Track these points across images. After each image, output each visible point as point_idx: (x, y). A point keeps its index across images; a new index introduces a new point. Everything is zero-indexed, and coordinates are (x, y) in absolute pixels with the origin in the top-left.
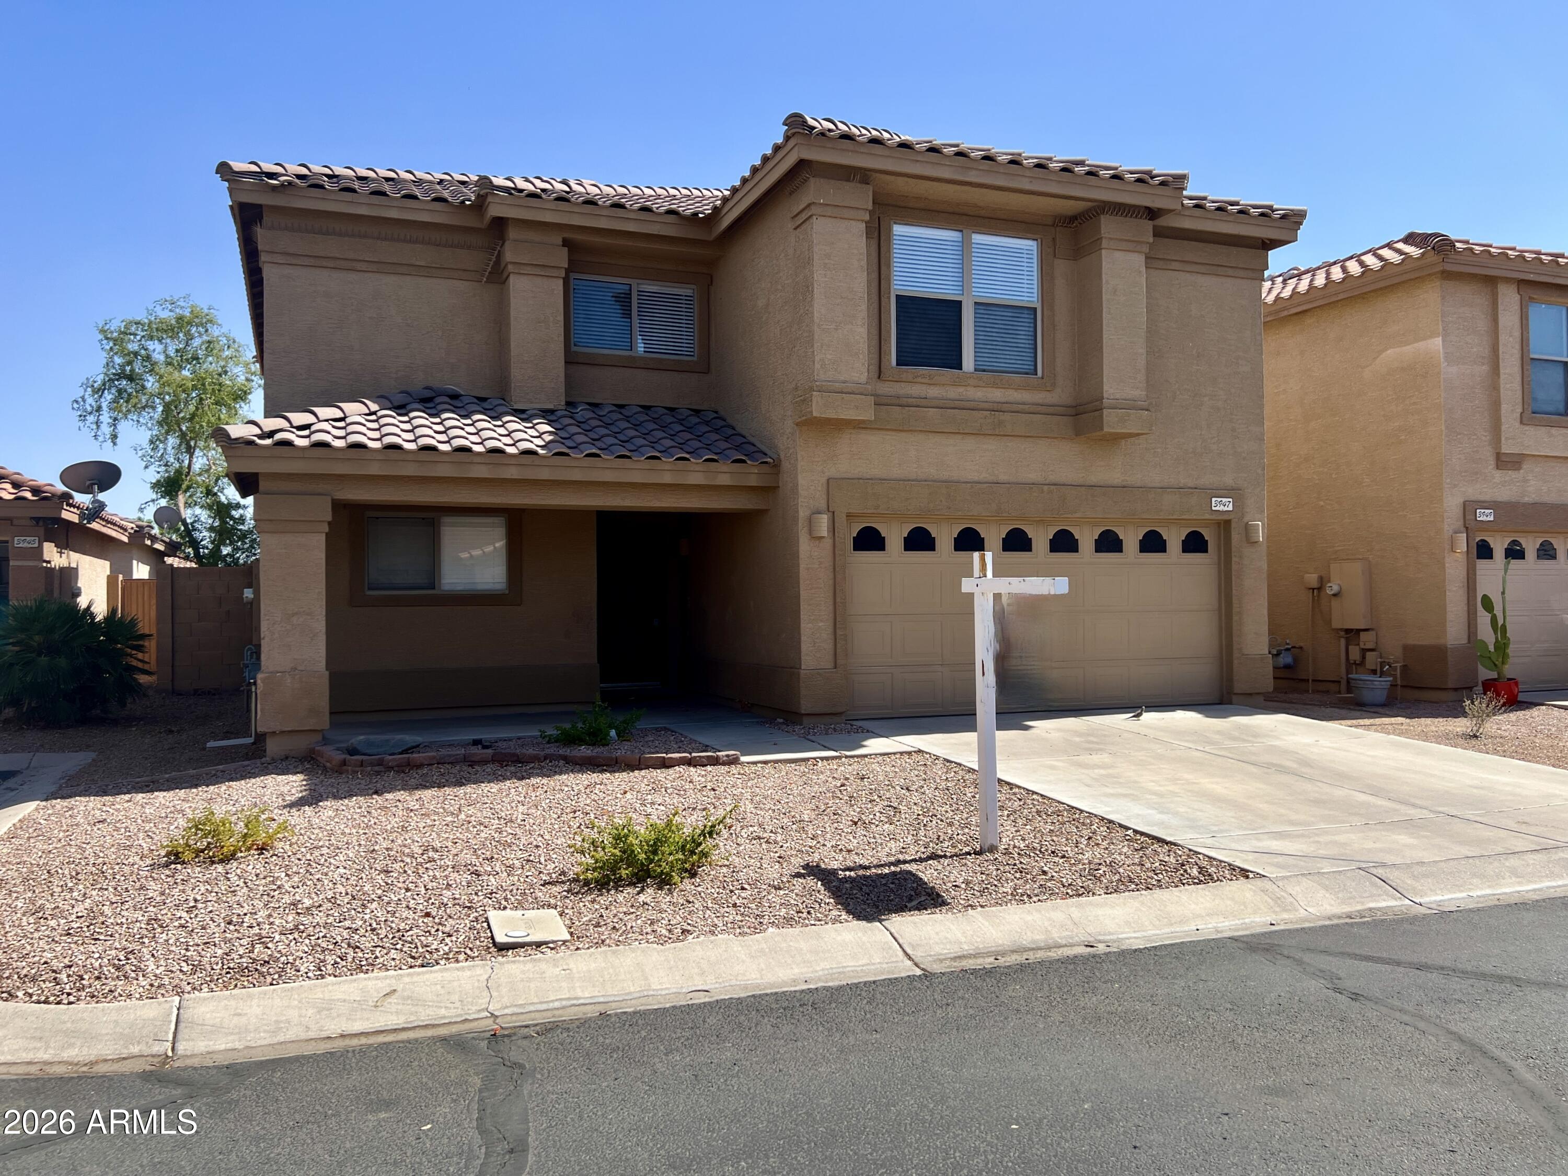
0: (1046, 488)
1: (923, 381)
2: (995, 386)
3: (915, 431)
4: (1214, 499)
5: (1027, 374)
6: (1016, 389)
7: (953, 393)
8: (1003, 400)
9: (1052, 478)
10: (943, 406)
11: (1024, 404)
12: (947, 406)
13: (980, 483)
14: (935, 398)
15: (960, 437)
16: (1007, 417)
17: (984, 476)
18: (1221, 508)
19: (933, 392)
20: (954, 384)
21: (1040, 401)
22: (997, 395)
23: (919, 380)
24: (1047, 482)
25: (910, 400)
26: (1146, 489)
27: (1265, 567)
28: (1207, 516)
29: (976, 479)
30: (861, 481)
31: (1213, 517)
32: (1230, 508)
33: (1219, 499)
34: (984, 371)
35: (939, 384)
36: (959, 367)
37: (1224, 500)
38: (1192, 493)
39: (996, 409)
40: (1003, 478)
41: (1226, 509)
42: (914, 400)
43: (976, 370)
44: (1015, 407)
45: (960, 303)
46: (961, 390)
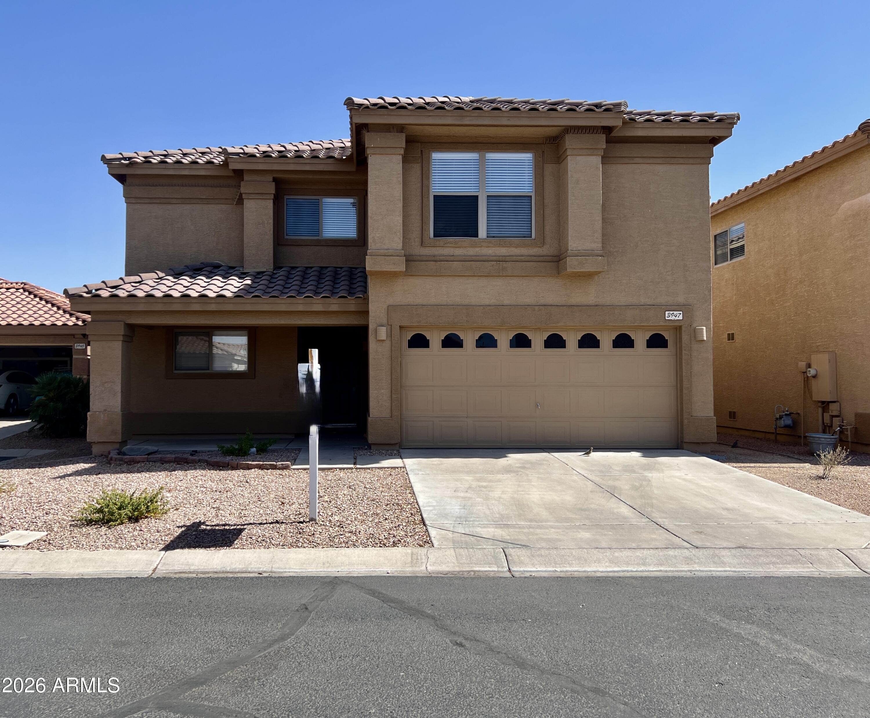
0: (536, 308)
1: (451, 245)
2: (500, 245)
3: (444, 276)
4: (667, 312)
5: (524, 237)
6: (516, 247)
7: (471, 251)
8: (508, 254)
9: (542, 301)
10: (463, 260)
11: (522, 256)
12: (467, 260)
13: (490, 306)
14: (460, 256)
15: (477, 278)
16: (509, 265)
17: (493, 301)
18: (673, 318)
19: (459, 252)
20: (474, 246)
21: (533, 254)
22: (503, 251)
23: (448, 245)
24: (538, 304)
25: (441, 258)
26: (613, 307)
27: (711, 357)
28: (662, 323)
29: (488, 303)
30: (409, 307)
31: (667, 324)
32: (681, 318)
33: (671, 312)
34: (494, 237)
35: (462, 247)
36: (477, 236)
37: (675, 313)
38: (649, 309)
39: (502, 260)
40: (506, 302)
41: (677, 318)
42: (444, 257)
43: (487, 237)
44: (514, 258)
45: (477, 197)
46: (478, 249)
